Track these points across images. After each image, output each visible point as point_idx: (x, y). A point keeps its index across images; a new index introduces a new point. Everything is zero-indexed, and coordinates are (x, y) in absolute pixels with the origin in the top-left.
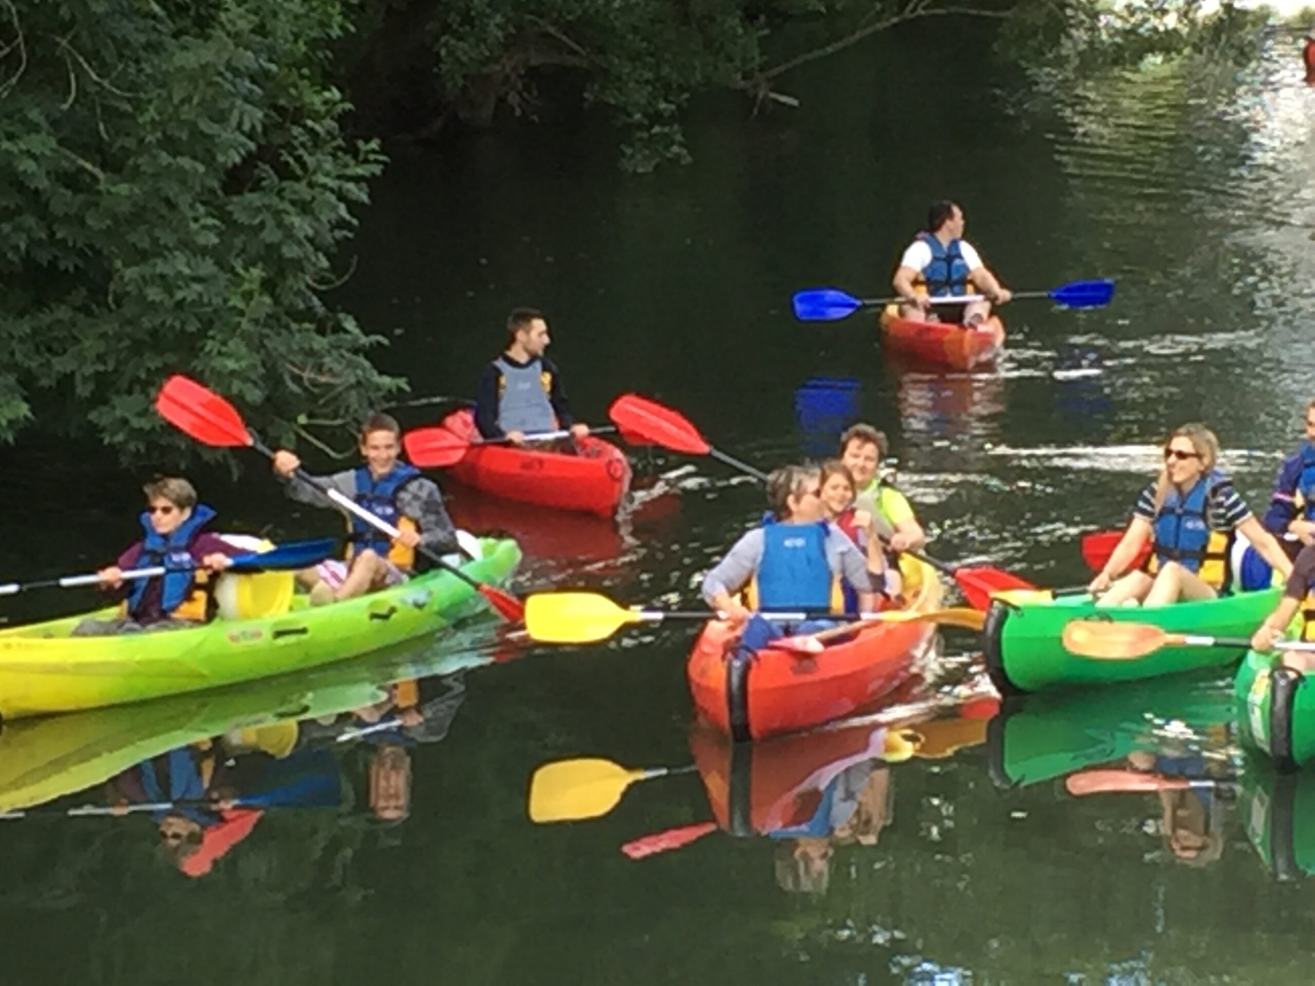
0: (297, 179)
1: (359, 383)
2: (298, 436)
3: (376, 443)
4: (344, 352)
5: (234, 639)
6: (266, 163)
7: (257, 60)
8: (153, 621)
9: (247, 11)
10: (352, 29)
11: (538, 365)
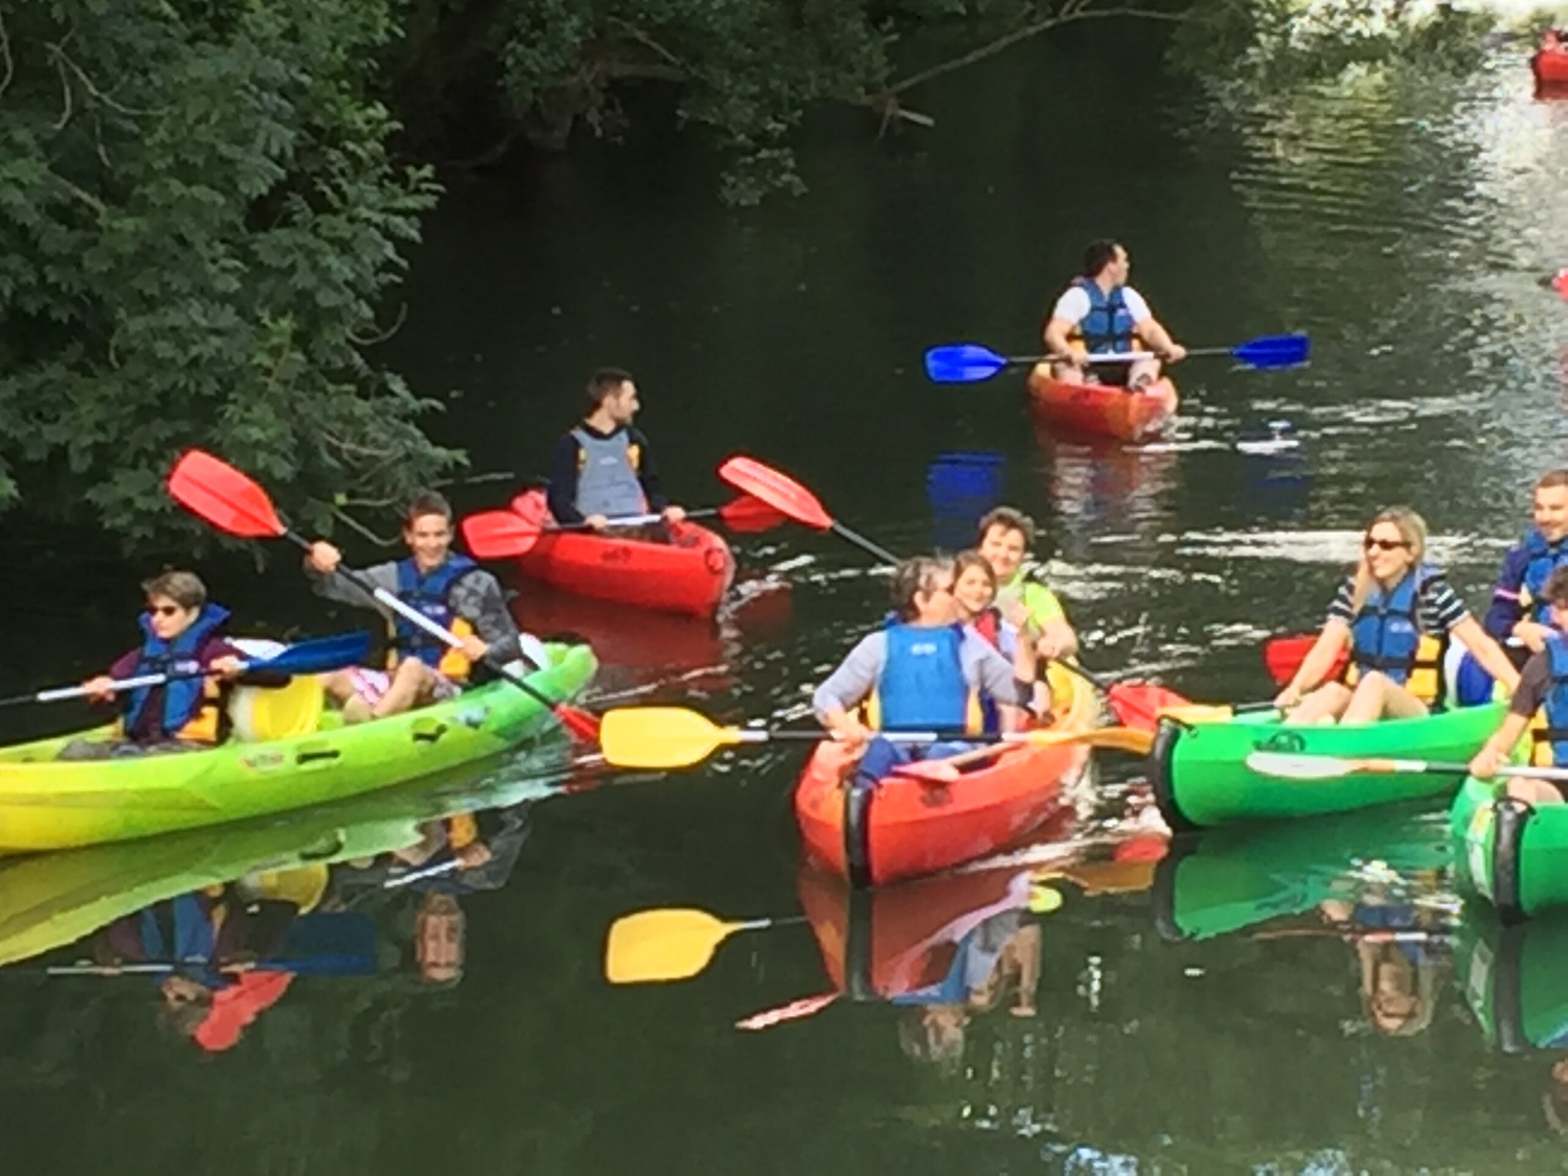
0: (335, 212)
1: (408, 457)
2: (337, 520)
3: (425, 529)
4: (390, 419)
5: (251, 764)
6: (299, 193)
7: (287, 71)
8: (151, 743)
9: (277, 11)
10: (401, 33)
11: (623, 436)
